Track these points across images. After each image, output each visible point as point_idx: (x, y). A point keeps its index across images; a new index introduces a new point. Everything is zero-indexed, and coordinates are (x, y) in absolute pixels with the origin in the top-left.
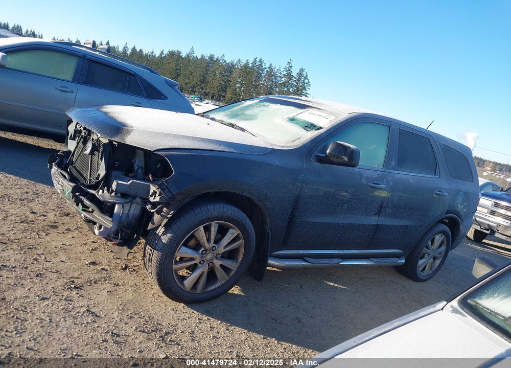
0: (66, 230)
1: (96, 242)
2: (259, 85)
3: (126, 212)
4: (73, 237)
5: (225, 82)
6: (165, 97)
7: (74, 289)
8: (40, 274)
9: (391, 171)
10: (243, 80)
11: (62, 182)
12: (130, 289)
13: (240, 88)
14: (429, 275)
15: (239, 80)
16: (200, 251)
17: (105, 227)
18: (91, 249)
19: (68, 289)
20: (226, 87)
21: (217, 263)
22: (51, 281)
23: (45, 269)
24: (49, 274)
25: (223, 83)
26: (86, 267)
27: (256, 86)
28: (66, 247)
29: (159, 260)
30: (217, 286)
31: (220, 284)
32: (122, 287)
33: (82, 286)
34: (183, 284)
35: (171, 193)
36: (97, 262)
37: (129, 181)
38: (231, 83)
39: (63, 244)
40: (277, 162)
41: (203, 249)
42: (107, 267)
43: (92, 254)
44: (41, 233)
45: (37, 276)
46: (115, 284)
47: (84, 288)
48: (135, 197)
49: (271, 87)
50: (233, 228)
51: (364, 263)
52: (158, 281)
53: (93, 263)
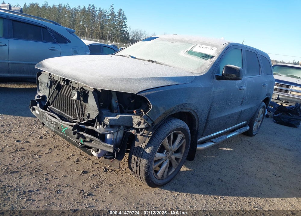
0: (49, 150)
1: (74, 155)
2: (95, 21)
3: (115, 137)
4: (58, 155)
5: (72, 22)
6: (69, 41)
7: (88, 197)
8: (58, 190)
9: (246, 77)
10: (84, 19)
11: (54, 121)
12: (121, 186)
13: (83, 25)
14: (256, 131)
15: (81, 20)
16: (165, 153)
17: (102, 150)
18: (75, 161)
19: (84, 197)
20: (74, 25)
21: (173, 157)
22: (69, 194)
23: (59, 186)
24: (64, 189)
25: (71, 22)
26: (82, 177)
27: (93, 23)
28: (59, 164)
29: (146, 166)
30: (173, 171)
31: (174, 169)
32: (115, 186)
33: (91, 193)
34: (157, 176)
35: (152, 121)
36: (86, 170)
37: (116, 115)
38: (76, 22)
39: (55, 162)
40: (201, 85)
41: (166, 151)
42: (95, 173)
43: (79, 165)
44: (35, 157)
45: (58, 193)
46: (109, 185)
47: (93, 194)
48: (120, 126)
49: (103, 23)
50: (180, 133)
51: (235, 134)
52: (145, 179)
53: (85, 172)
